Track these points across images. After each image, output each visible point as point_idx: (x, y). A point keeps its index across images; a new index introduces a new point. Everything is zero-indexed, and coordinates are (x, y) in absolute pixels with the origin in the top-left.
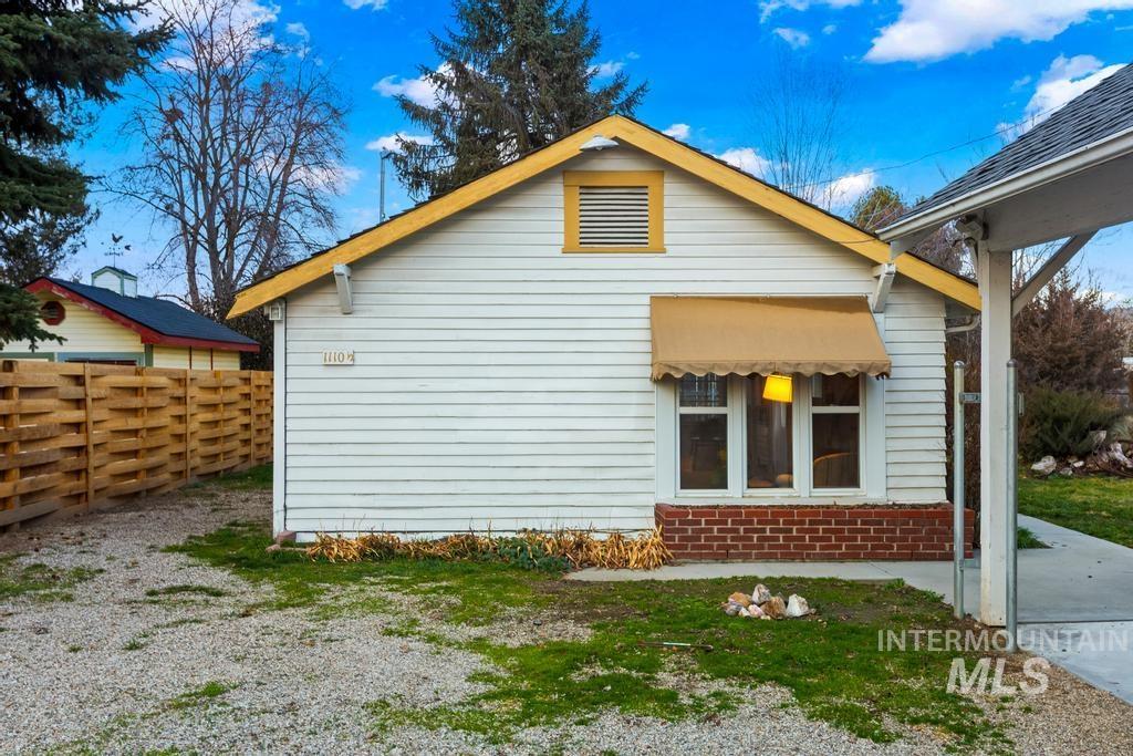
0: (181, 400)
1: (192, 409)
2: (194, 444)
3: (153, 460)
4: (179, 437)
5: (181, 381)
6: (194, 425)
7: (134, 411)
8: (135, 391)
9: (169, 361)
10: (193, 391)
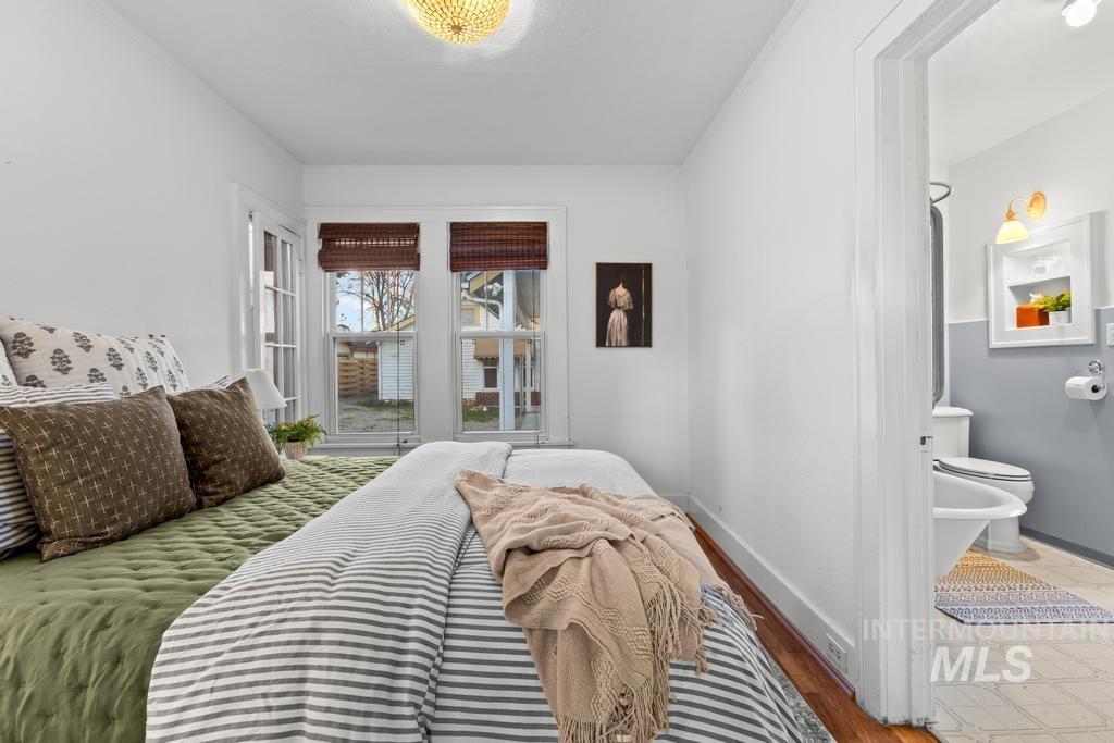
0: (362, 368)
1: (366, 370)
2: (366, 381)
3: (352, 386)
4: (362, 379)
5: (362, 361)
6: (366, 376)
7: (347, 371)
8: (347, 364)
9: (358, 355)
10: (367, 365)
